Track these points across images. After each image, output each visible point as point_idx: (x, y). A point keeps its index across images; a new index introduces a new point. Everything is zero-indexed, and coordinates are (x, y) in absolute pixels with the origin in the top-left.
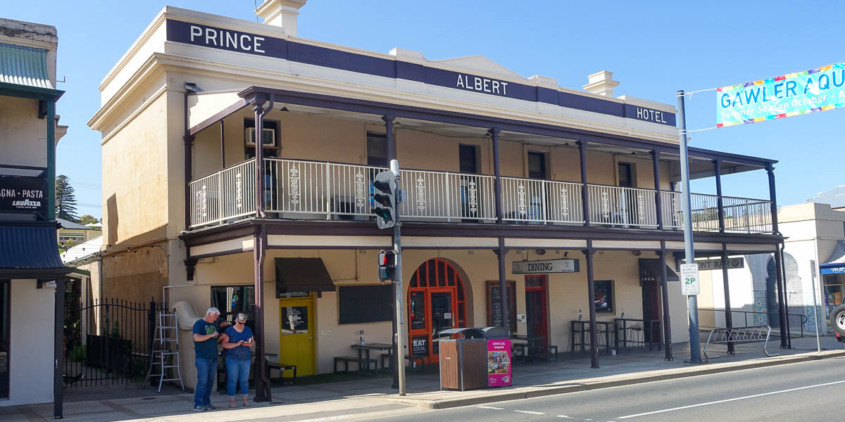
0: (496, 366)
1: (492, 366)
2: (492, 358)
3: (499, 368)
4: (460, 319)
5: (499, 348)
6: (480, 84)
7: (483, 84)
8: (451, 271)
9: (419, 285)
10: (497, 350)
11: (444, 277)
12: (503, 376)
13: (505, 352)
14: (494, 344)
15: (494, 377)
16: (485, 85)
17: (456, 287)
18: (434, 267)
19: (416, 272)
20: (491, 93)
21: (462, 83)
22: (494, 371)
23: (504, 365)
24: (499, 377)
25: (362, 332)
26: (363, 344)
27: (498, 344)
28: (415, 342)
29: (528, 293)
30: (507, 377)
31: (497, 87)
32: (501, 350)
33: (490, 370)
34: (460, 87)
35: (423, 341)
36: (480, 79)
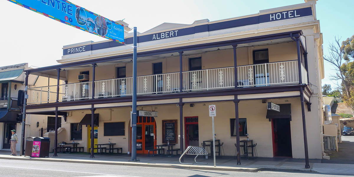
0: (35, 150)
1: (34, 150)
2: (34, 147)
3: (35, 151)
5: (37, 144)
6: (164, 35)
7: (165, 35)
9: (139, 122)
10: (36, 145)
12: (37, 153)
13: (39, 146)
14: (35, 143)
15: (34, 153)
16: (166, 35)
20: (170, 37)
21: (155, 38)
22: (34, 152)
23: (37, 150)
24: (35, 154)
27: (37, 143)
28: (137, 144)
30: (38, 154)
31: (172, 34)
32: (37, 145)
33: (33, 151)
34: (154, 40)
35: (141, 144)
36: (164, 33)
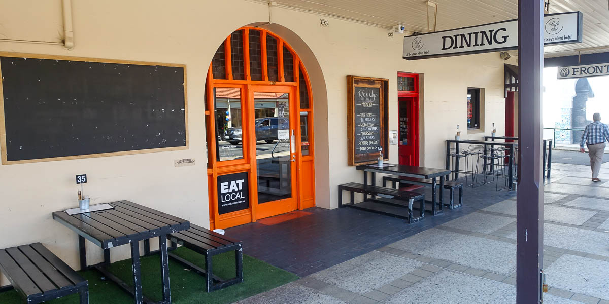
4: (303, 140)
8: (289, 56)
9: (231, 76)
11: (276, 66)
17: (296, 84)
18: (260, 46)
19: (224, 43)
25: (81, 179)
26: (86, 208)
28: (224, 186)
29: (401, 100)
35: (240, 182)
